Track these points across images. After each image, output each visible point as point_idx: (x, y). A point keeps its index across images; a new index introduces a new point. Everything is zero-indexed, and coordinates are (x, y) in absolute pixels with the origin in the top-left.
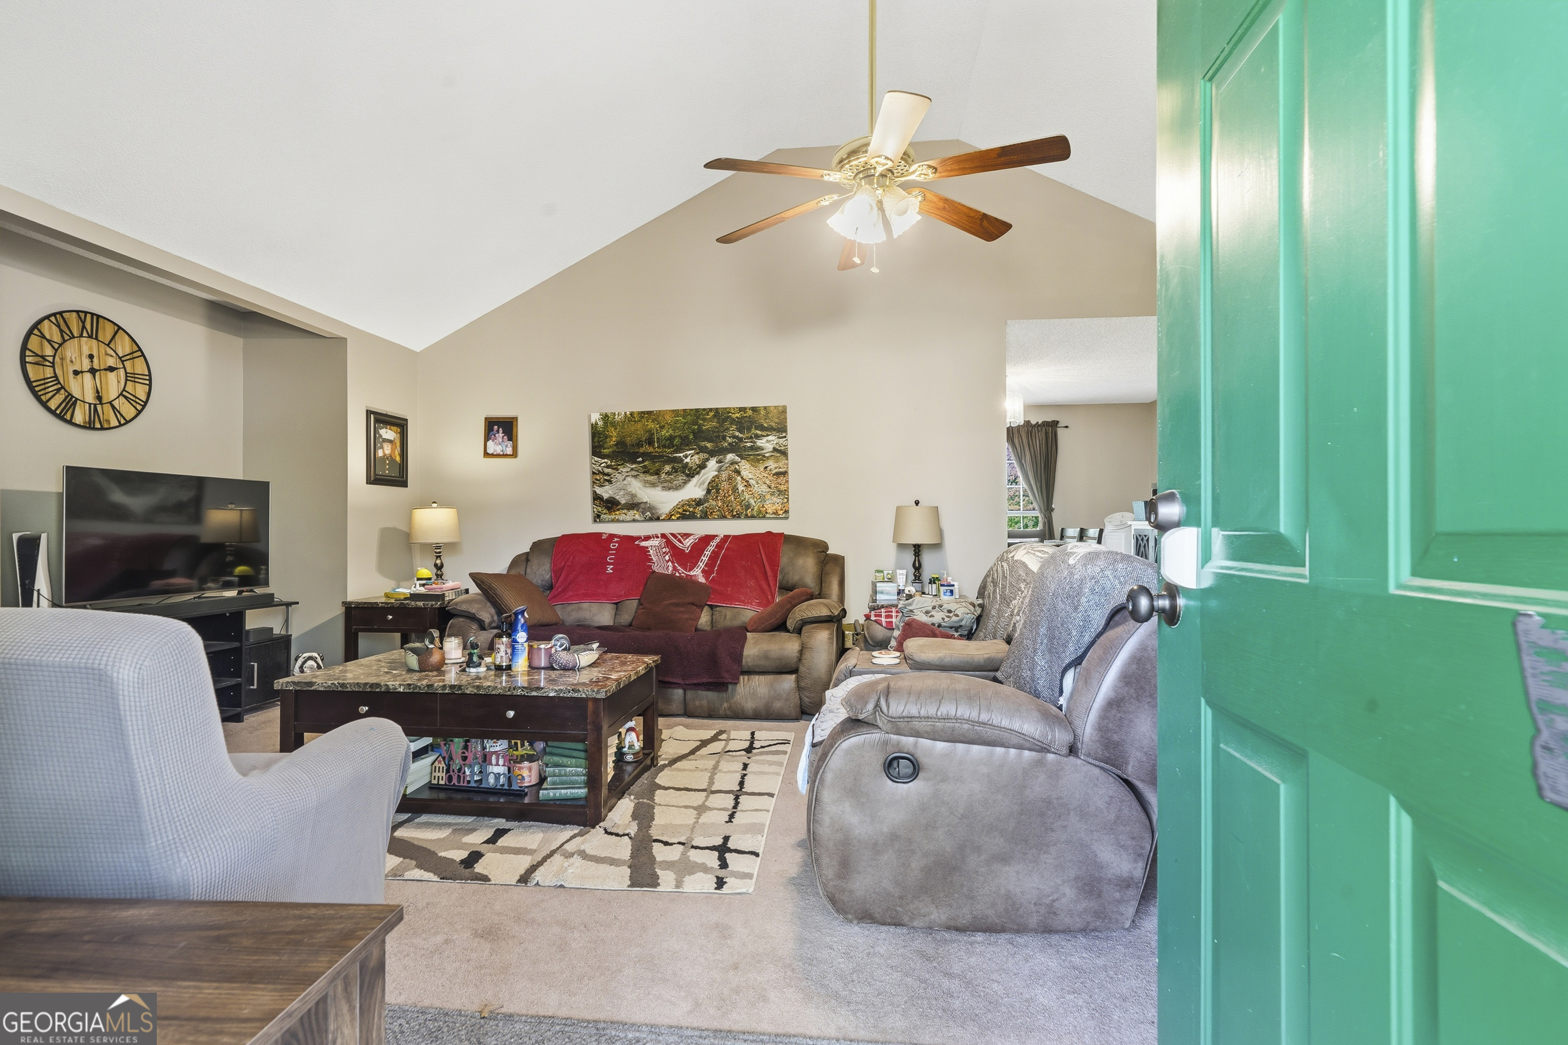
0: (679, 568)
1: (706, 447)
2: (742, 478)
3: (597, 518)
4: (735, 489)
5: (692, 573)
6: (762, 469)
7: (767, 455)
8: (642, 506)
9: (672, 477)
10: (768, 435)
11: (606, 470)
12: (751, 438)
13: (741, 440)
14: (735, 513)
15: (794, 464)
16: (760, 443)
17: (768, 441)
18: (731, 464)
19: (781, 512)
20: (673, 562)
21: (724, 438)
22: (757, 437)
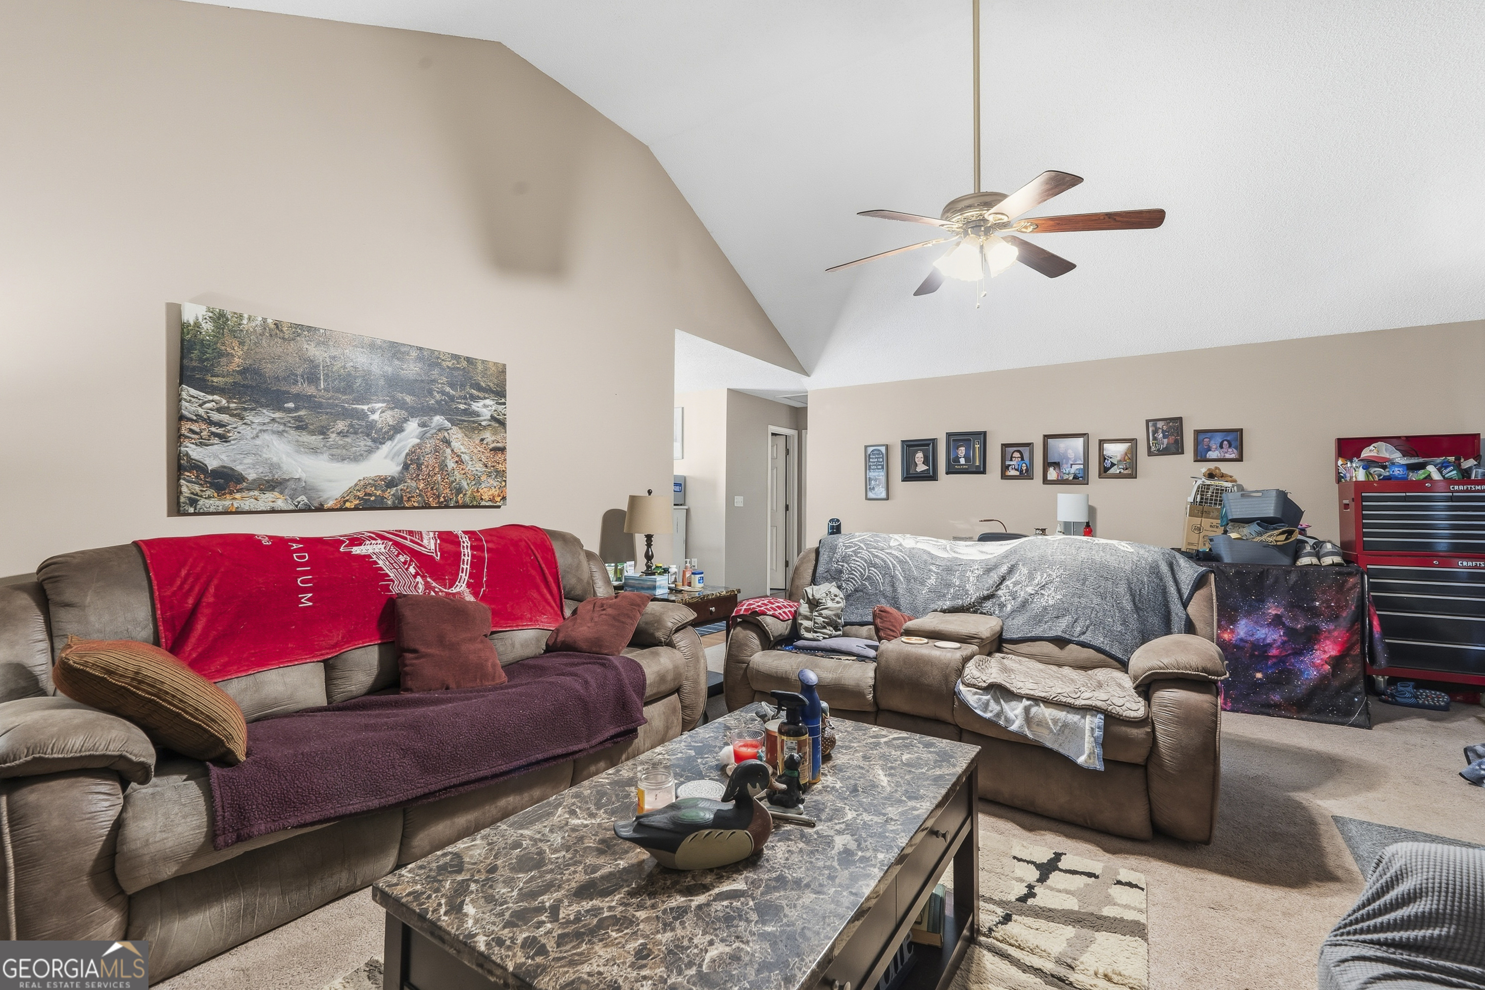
0: (434, 584)
1: (405, 403)
2: (452, 450)
3: (176, 508)
4: (443, 466)
5: (454, 590)
6: (477, 442)
7: (483, 423)
8: (292, 485)
9: (349, 440)
10: (485, 398)
11: (216, 417)
12: (465, 398)
13: (452, 398)
14: (442, 499)
15: (512, 438)
16: (477, 406)
17: (485, 406)
18: (439, 430)
19: (498, 499)
20: (423, 577)
21: (430, 392)
22: (474, 398)
